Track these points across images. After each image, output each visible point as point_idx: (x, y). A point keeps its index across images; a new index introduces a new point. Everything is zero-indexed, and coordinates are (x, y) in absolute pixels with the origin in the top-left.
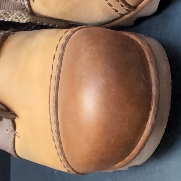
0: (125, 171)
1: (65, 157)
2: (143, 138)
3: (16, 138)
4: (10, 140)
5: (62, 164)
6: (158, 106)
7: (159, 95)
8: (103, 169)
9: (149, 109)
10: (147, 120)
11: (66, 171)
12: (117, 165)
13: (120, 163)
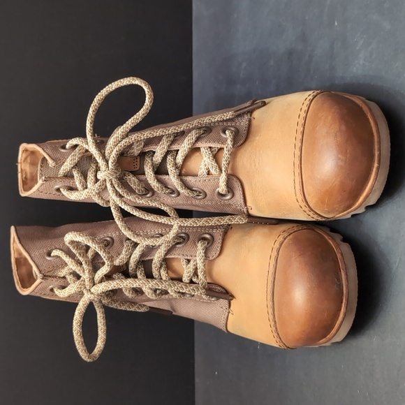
0: (328, 346)
1: (278, 334)
2: (338, 322)
3: (230, 314)
4: (223, 316)
5: (274, 339)
6: (347, 301)
7: (348, 293)
8: (310, 345)
9: (342, 302)
10: (340, 310)
11: (278, 346)
12: (321, 341)
13: (324, 340)
